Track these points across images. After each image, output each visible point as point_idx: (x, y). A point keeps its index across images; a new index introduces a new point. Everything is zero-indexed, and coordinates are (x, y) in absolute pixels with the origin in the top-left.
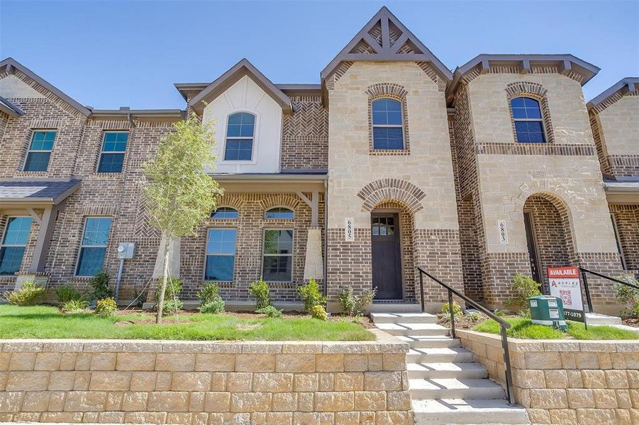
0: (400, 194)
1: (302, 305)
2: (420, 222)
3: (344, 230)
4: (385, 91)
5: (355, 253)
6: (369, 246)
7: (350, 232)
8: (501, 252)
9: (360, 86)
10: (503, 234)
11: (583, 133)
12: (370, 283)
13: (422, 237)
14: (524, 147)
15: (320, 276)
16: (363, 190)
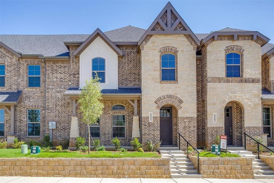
0: (172, 102)
1: (133, 148)
2: (180, 114)
3: (149, 117)
4: (168, 50)
5: (153, 127)
6: (159, 124)
7: (151, 118)
8: (213, 126)
9: (156, 48)
10: (215, 119)
11: (257, 72)
12: (159, 139)
13: (181, 120)
14: (229, 79)
15: (139, 136)
16: (157, 100)
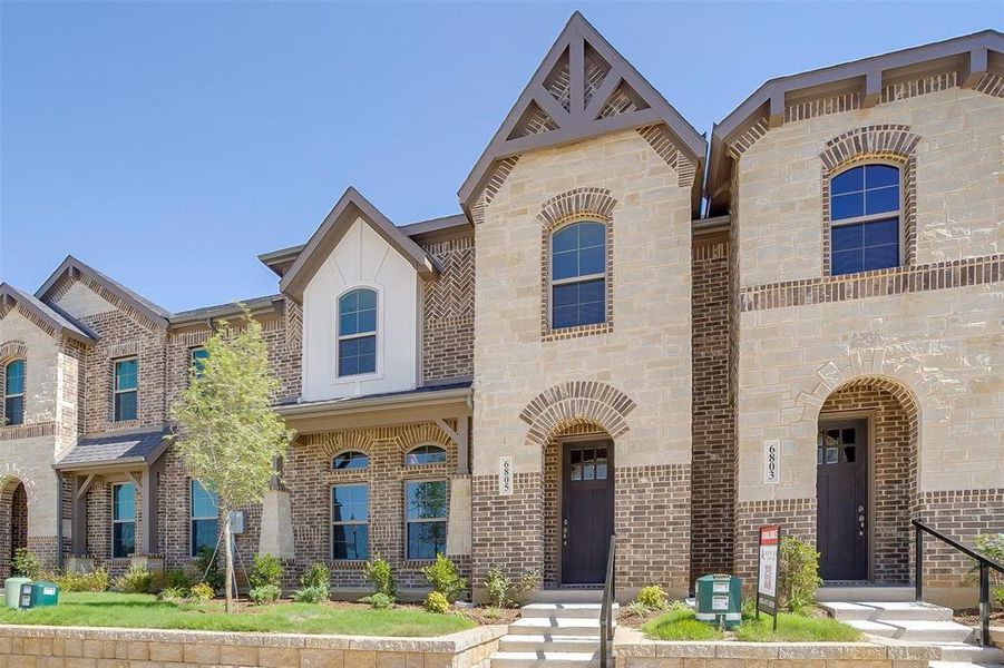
0: (590, 408)
3: (497, 477)
5: (515, 513)
7: (507, 480)
8: (762, 499)
9: (529, 206)
10: (772, 467)
13: (624, 481)
14: (842, 285)
16: (529, 406)
